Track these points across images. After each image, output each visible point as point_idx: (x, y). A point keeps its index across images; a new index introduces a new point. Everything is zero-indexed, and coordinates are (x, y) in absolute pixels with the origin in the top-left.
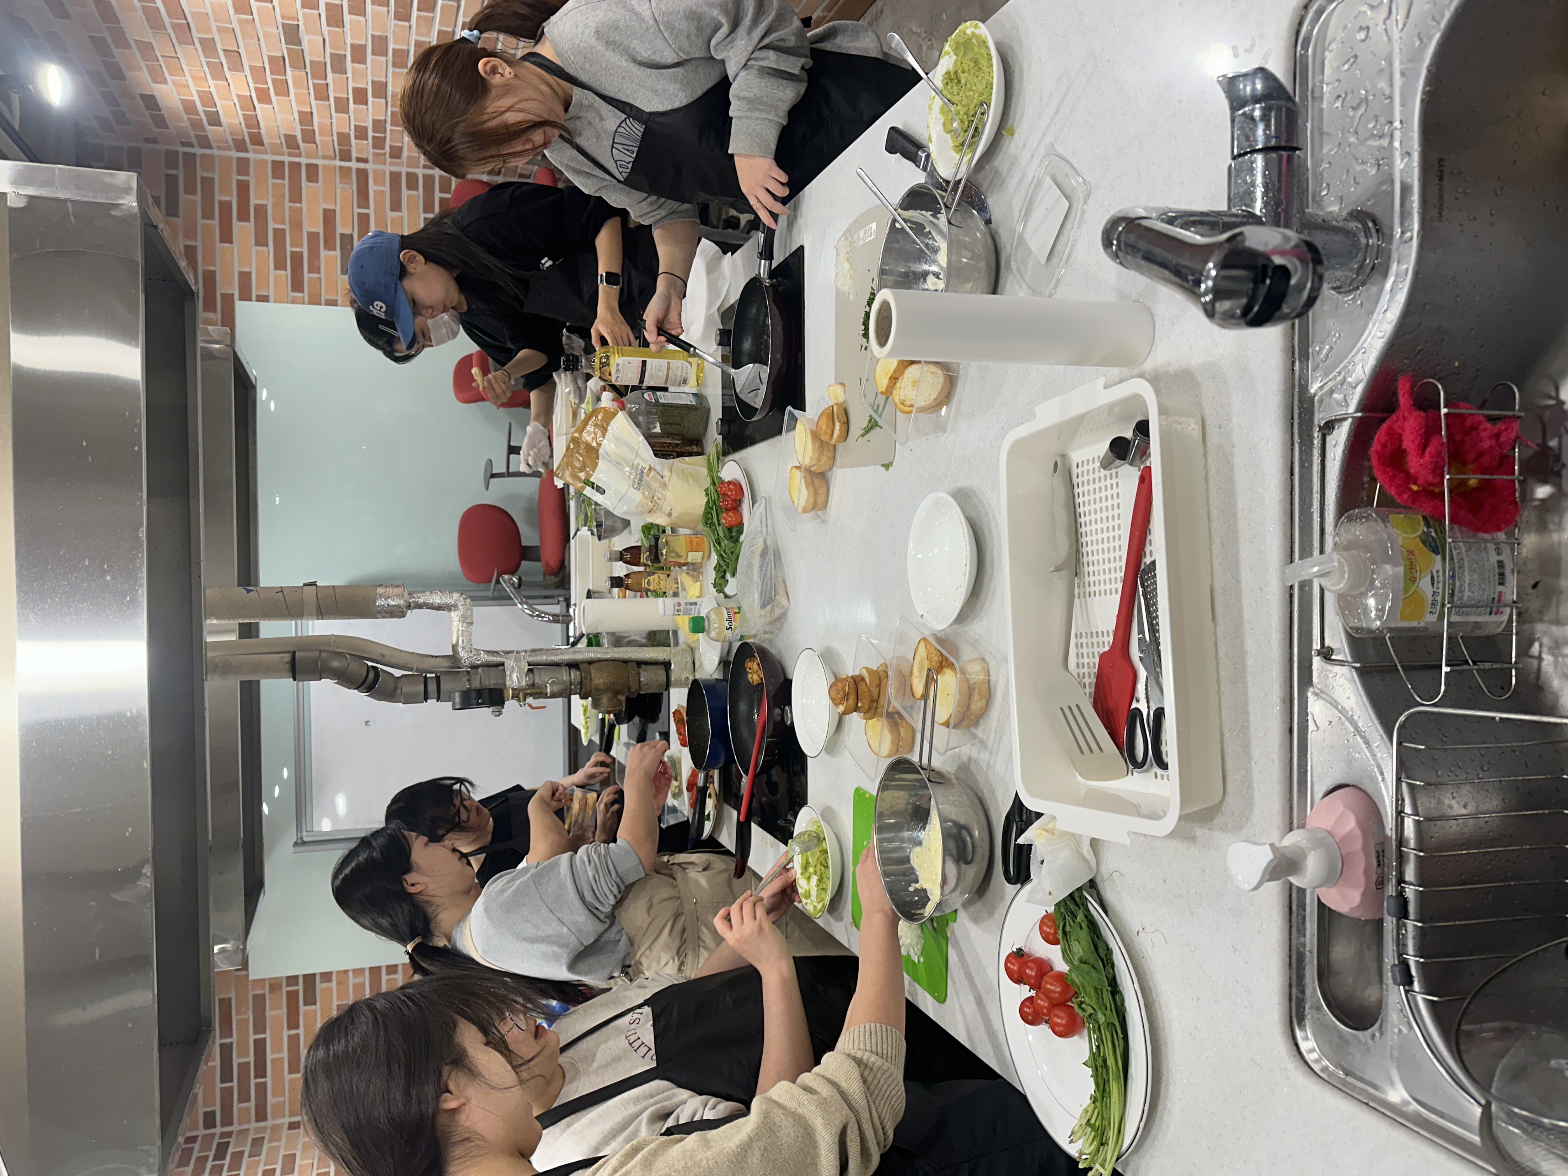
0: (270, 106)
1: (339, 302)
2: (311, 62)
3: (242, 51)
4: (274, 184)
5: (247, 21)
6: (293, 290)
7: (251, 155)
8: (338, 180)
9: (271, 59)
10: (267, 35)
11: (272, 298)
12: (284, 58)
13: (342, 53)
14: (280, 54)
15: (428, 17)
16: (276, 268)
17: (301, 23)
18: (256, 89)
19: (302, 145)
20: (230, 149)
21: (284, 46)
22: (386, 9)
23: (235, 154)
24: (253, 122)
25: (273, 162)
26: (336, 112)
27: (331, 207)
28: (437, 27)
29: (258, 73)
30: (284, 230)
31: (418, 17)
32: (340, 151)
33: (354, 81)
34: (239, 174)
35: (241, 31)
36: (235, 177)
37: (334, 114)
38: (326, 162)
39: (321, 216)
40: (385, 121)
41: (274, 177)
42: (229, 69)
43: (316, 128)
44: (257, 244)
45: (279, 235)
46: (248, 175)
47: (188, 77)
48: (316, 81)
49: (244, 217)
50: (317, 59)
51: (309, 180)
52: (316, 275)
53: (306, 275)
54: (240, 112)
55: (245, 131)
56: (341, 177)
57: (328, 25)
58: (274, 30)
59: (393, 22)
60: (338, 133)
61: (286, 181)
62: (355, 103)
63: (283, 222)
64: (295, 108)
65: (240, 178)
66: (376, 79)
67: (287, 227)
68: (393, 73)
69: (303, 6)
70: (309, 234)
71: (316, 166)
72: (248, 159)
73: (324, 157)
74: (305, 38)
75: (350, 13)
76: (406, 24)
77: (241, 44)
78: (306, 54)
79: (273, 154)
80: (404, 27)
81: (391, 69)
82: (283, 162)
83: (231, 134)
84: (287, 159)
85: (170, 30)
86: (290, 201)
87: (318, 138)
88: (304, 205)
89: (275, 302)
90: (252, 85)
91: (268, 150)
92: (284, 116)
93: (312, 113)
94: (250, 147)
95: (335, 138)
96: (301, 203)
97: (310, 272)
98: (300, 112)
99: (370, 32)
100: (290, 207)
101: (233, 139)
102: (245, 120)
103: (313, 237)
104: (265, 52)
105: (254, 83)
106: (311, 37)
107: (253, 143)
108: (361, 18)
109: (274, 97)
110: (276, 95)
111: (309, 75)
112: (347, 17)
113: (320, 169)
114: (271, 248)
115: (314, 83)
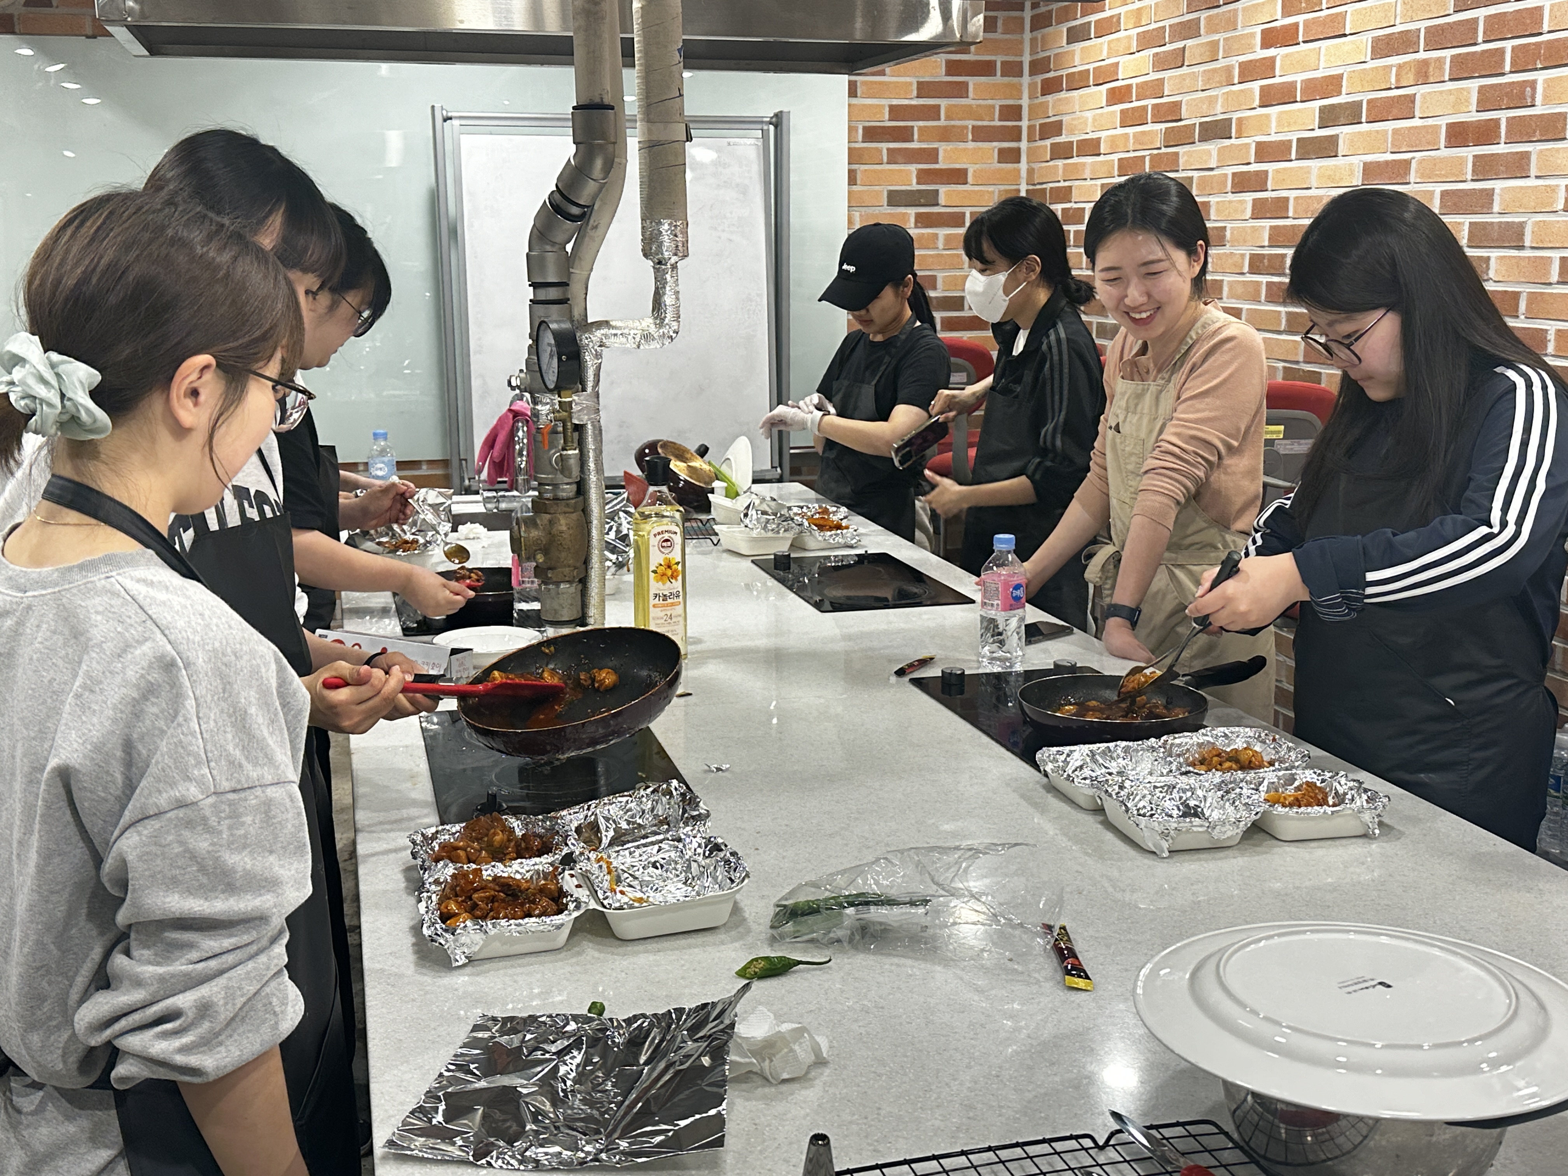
0: (1104, 103)
1: (854, 188)
2: (1177, 154)
3: (1185, 70)
4: (993, 107)
5: (1230, 77)
6: (864, 128)
7: (1026, 79)
8: (1002, 188)
9: (1177, 105)
10: (1212, 100)
11: (854, 101)
12: (1181, 120)
14: (1184, 114)
15: (1259, 296)
16: (892, 107)
17: (1233, 141)
18: (1129, 87)
19: (1048, 143)
20: (1032, 54)
21: (1197, 121)
22: (1266, 243)
23: (1026, 59)
24: (1078, 82)
27: (970, 179)
29: (1156, 89)
30: (939, 119)
31: (1258, 284)
34: (1002, 63)
35: (1215, 70)
36: (999, 59)
37: (1099, 182)
38: (1024, 174)
39: (958, 166)
41: (1002, 107)
42: (1155, 55)
43: (1075, 160)
44: (919, 83)
45: (933, 113)
46: (1002, 76)
48: (1147, 159)
49: (953, 68)
50: (1181, 161)
51: (1001, 151)
52: (885, 159)
53: (884, 146)
54: (1091, 67)
55: (1064, 73)
57: (1234, 174)
58: (1219, 109)
59: (1247, 251)
60: (1070, 187)
61: (997, 123)
63: (948, 118)
65: (999, 65)
67: (943, 122)
69: (1259, 144)
70: (936, 150)
71: (1018, 160)
72: (1021, 75)
73: (1031, 172)
74: (1213, 147)
75: (1255, 201)
76: (1246, 269)
77: (1195, 69)
78: (1187, 148)
79: (1030, 107)
80: (1242, 267)
82: (1020, 119)
84: (1025, 124)
86: (973, 127)
87: (1060, 163)
88: (971, 145)
89: (849, 105)
90: (1134, 81)
91: (1036, 101)
92: (1090, 120)
93: (1099, 155)
94: (1039, 79)
95: (1062, 184)
96: (973, 141)
97: (888, 149)
98: (1098, 140)
99: (1229, 226)
100: (966, 127)
101: (1049, 57)
102: (1080, 72)
103: (932, 155)
104: (1185, 98)
105: (1137, 85)
106: (1215, 154)
107: (1045, 82)
108: (1249, 213)
109: (1118, 108)
110: (1122, 111)
111: (1155, 152)
112: (1249, 197)
113: (1016, 165)
114: (914, 102)
115: (1144, 157)
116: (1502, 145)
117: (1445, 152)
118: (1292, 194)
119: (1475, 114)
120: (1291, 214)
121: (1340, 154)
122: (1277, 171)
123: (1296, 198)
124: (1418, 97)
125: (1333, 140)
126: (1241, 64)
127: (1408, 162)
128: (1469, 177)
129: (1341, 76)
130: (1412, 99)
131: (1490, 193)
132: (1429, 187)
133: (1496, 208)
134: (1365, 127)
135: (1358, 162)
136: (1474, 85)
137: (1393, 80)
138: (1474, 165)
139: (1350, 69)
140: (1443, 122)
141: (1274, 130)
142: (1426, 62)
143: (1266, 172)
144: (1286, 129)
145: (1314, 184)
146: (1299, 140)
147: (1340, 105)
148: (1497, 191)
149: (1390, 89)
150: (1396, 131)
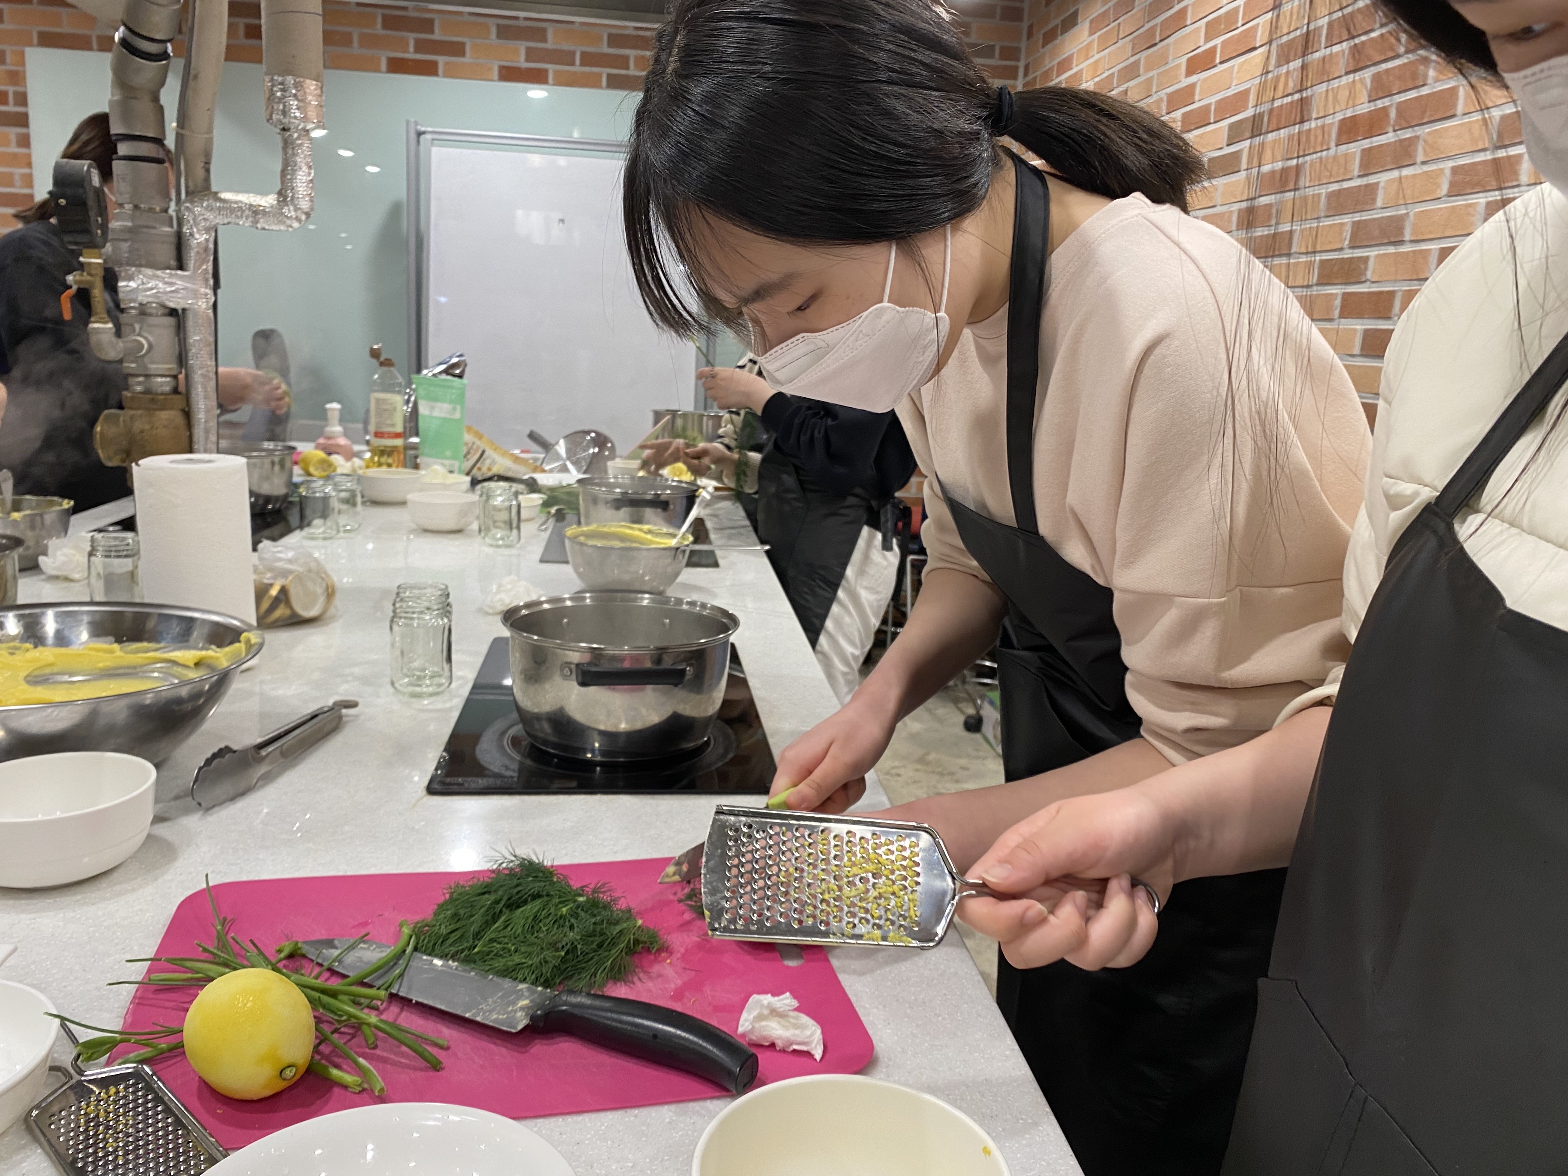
47: (1097, 57)
85: (1147, 26)
124: (1315, 98)
126: (1169, 95)
129: (1247, 91)
130: (1308, 101)
134: (1264, 138)
136: (1369, 74)
138: (1361, 160)
139: (1256, 82)
140: (1336, 119)
142: (1326, 60)
147: (1246, 119)
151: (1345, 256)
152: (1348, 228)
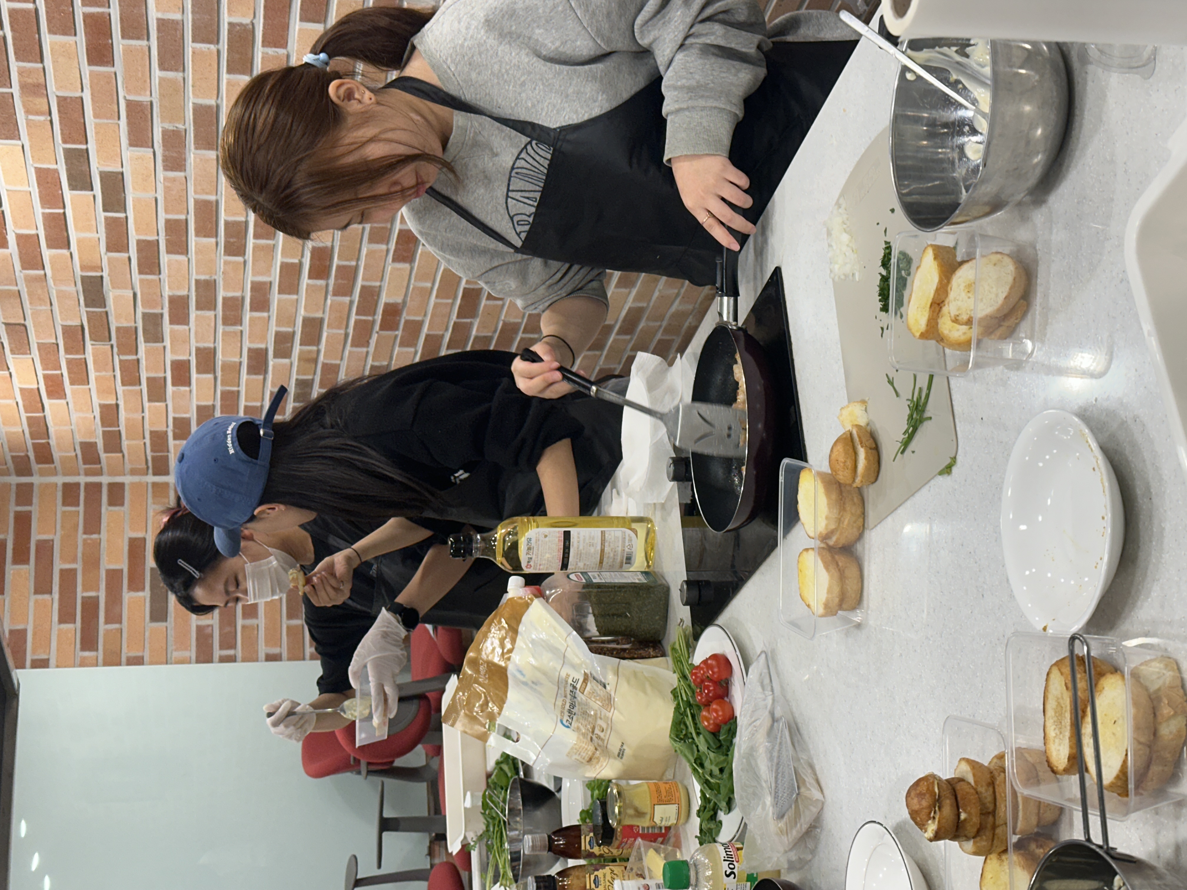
0: (63, 402)
1: (146, 659)
2: (118, 329)
3: (29, 323)
4: (64, 512)
5: (37, 279)
6: (83, 649)
7: (35, 480)
8: (150, 500)
9: (67, 331)
10: (62, 296)
11: (53, 662)
12: (82, 326)
13: (157, 311)
14: (76, 323)
15: (268, 246)
16: (61, 621)
17: (105, 274)
18: (46, 377)
19: (103, 456)
20: (9, 475)
21: (83, 309)
22: (213, 240)
23: (14, 480)
24: (39, 428)
25: (66, 486)
26: (150, 400)
27: (140, 535)
28: (279, 259)
29: (48, 352)
30: (75, 570)
31: (256, 248)
32: (153, 458)
33: (173, 352)
34: (18, 504)
35: (30, 294)
36: (13, 508)
37: (146, 404)
38: (136, 479)
39: (126, 548)
40: (214, 406)
41: (65, 503)
42: (13, 352)
43: (122, 428)
44: (36, 592)
45: (68, 576)
46: (30, 504)
48: (124, 357)
49: (21, 557)
50: (125, 324)
51: (111, 503)
52: (116, 626)
53: (103, 627)
54: (24, 415)
55: (30, 442)
56: (154, 496)
57: (141, 272)
58: (72, 289)
59: (222, 259)
60: (151, 432)
61: (81, 508)
62: (174, 384)
63: (74, 560)
64: (96, 402)
65: (19, 509)
66: (201, 345)
67: (78, 566)
68: (224, 333)
69: (109, 249)
70: (109, 572)
71: (121, 486)
72: (31, 485)
73: (134, 472)
74: (111, 294)
75: (168, 252)
76: (240, 259)
77: (28, 312)
78: (112, 319)
79: (65, 474)
80: (238, 263)
81: (220, 328)
82: (78, 485)
83: (11, 450)
84: (83, 480)
86: (85, 533)
87: (125, 443)
88: (104, 535)
89: (57, 667)
90: (40, 373)
91: (59, 468)
92: (81, 415)
93: (117, 406)
94: (35, 467)
95: (148, 441)
96: (99, 533)
97: (107, 622)
98: (103, 407)
99: (194, 277)
100: (85, 540)
101: (13, 457)
102: (30, 425)
103: (114, 576)
104: (59, 322)
105: (44, 369)
106: (118, 292)
107: (39, 461)
108: (182, 258)
109: (68, 388)
110: (72, 383)
111: (115, 350)
112: (165, 258)
113: (127, 488)
114: (56, 596)
115: (121, 361)
116: (111, 11)
117: (119, 66)
118: (162, 216)
119: (78, 38)
120: (183, 217)
121: (120, 170)
122: (137, 230)
123: (167, 211)
124: (60, 94)
125: (105, 177)
126: (24, 268)
127: (130, 104)
128: (144, 43)
129: (38, 171)
130: (62, 101)
131: (162, 24)
132: (156, 82)
133: (177, 16)
134: (92, 146)
135: (128, 153)
136: (48, 40)
137: (42, 118)
138: (132, 38)
139: (30, 161)
140: (87, 69)
141: (94, 235)
142: (24, 87)
143: (139, 242)
144: (94, 223)
145: (152, 194)
146: (105, 210)
147: (68, 170)
148: (160, 16)
149: (51, 122)
150: (96, 116)
151: (226, 47)
152: (199, 46)
